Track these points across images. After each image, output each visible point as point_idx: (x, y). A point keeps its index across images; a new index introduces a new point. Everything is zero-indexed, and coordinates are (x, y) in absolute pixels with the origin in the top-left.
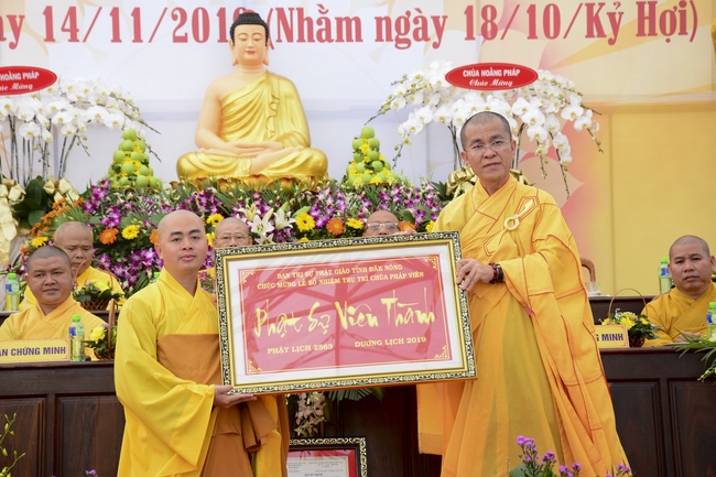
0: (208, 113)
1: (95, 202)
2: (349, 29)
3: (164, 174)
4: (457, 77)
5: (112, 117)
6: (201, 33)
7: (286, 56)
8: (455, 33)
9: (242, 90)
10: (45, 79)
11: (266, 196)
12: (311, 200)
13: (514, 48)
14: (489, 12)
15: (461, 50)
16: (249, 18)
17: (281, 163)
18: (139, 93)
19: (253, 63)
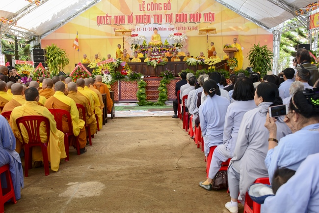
0: (152, 38)
1: (141, 47)
2: (165, 29)
3: (147, 44)
4: (175, 34)
5: (143, 38)
6: (151, 30)
7: (159, 32)
8: (175, 30)
9: (155, 36)
10: (137, 35)
11: (156, 46)
12: (160, 47)
13: (181, 31)
14: (179, 27)
15: (176, 31)
16: (156, 29)
17: (159, 43)
18: (145, 36)
19: (156, 33)
